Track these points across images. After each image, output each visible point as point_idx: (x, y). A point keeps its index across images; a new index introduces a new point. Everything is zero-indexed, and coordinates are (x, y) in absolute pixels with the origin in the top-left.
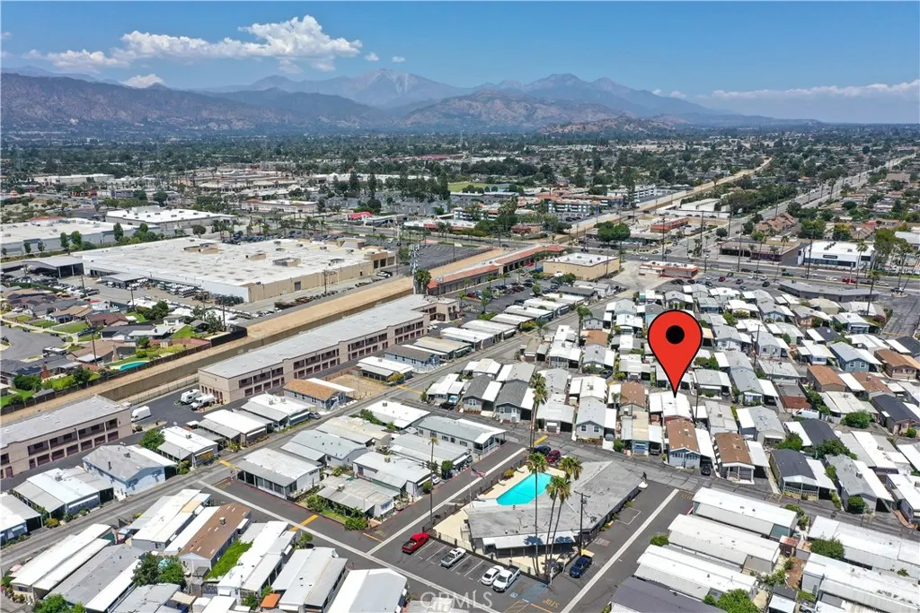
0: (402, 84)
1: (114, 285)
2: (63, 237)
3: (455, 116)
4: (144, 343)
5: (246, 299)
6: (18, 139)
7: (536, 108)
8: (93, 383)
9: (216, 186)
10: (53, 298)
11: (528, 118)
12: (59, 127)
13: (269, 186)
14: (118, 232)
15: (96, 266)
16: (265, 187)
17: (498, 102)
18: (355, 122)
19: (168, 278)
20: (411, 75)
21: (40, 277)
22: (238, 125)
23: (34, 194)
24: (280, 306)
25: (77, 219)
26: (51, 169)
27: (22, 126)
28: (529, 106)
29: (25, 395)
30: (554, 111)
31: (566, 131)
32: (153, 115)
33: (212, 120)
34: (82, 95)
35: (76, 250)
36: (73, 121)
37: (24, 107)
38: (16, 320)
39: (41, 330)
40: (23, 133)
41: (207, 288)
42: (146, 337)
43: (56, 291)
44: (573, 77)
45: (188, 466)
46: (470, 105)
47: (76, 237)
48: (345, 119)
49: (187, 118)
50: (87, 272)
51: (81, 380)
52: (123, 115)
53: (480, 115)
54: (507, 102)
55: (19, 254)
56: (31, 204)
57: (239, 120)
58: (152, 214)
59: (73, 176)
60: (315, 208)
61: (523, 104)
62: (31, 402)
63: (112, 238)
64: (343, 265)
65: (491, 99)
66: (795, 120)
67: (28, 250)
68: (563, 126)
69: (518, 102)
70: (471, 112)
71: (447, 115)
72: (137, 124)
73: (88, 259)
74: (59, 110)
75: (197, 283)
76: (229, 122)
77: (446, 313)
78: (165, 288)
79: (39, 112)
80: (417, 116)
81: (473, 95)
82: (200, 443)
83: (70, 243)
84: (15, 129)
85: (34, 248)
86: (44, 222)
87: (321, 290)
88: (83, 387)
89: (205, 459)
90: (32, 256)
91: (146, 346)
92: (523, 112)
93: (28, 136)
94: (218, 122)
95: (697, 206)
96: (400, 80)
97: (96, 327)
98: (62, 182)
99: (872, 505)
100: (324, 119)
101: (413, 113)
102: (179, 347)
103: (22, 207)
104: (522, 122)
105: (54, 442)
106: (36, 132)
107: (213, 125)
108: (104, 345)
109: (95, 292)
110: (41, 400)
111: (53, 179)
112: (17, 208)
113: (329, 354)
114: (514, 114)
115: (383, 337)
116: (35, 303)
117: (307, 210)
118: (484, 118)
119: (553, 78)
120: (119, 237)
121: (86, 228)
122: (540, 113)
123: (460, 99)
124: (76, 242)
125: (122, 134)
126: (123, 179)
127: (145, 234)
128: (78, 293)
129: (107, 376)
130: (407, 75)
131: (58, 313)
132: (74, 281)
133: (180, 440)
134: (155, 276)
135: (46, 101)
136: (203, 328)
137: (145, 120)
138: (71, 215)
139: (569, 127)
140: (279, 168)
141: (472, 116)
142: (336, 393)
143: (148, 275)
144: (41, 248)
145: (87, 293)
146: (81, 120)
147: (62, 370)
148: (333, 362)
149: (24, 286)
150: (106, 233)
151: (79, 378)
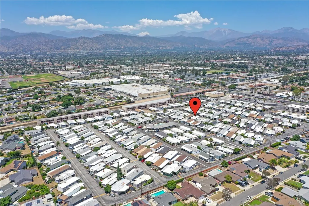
0: (225, 32)
1: (116, 92)
2: (110, 82)
3: (242, 44)
4: (117, 102)
5: (138, 97)
6: (108, 53)
7: (273, 41)
8: (107, 107)
9: (149, 70)
10: (105, 94)
11: (269, 45)
12: (118, 49)
13: (163, 70)
14: (121, 81)
15: (114, 89)
16: (162, 70)
17: (258, 39)
18: (206, 46)
19: (125, 92)
20: (229, 29)
21: (104, 90)
22: (168, 48)
23: (107, 71)
24: (143, 98)
25: (114, 78)
26: (113, 64)
27: (109, 49)
28: (271, 40)
29: (97, 108)
30: (281, 41)
31: (281, 49)
32: (144, 45)
33: (161, 46)
34: (125, 39)
35: (112, 85)
36: (122, 47)
37: (110, 43)
38: (98, 97)
39: (101, 99)
40: (109, 51)
41: (132, 94)
42: (117, 101)
43: (105, 93)
44: (292, 28)
45: (116, 118)
46: (248, 40)
47: (112, 82)
48: (203, 45)
49: (154, 46)
50: (112, 90)
51: (105, 107)
52: (136, 45)
53: (251, 43)
54: (262, 38)
55: (101, 85)
56: (106, 74)
57: (169, 46)
58: (130, 77)
59: (117, 66)
60: (168, 77)
61: (268, 39)
62: (98, 109)
63: (119, 83)
64: (161, 91)
65: (256, 37)
67: (103, 85)
68: (280, 48)
69: (266, 38)
70: (248, 42)
71: (238, 44)
72: (139, 48)
73: (113, 87)
74: (119, 44)
75: (130, 93)
76: (166, 47)
77: (173, 101)
78: (125, 94)
79: (114, 44)
80: (228, 44)
81: (249, 36)
82: (118, 115)
83: (111, 83)
84: (107, 50)
85: (104, 84)
86: (107, 79)
87: (152, 96)
88: (105, 108)
89: (118, 117)
90: (103, 86)
91: (117, 103)
92: (268, 42)
93: (111, 52)
94: (163, 47)
96: (225, 31)
97: (111, 99)
98: (114, 67)
99: (207, 131)
100: (196, 45)
101: (227, 43)
102: (122, 103)
103: (104, 74)
104: (267, 46)
105: (99, 113)
106: (113, 51)
107: (161, 48)
108: (110, 102)
109: (112, 94)
110: (99, 109)
111: (112, 67)
112: (103, 75)
113: (145, 106)
114: (264, 43)
115: (157, 104)
116: (102, 95)
117: (166, 77)
118: (253, 44)
119: (284, 29)
120: (121, 83)
121: (115, 80)
122: (274, 43)
123: (244, 38)
124: (112, 83)
125: (135, 51)
126: (128, 67)
127: (126, 82)
128: (109, 93)
129: (109, 107)
130: (227, 30)
131: (105, 97)
132: (109, 91)
133: (115, 115)
134: (123, 91)
135: (116, 41)
136: (128, 101)
137: (142, 47)
138: (113, 77)
139: (282, 48)
140: (170, 64)
141: (248, 44)
142: (141, 111)
143: (122, 91)
144: (105, 84)
145: (111, 94)
146: (125, 47)
147: (103, 105)
148: (145, 108)
149: (101, 92)
150: (118, 82)
151: (105, 106)
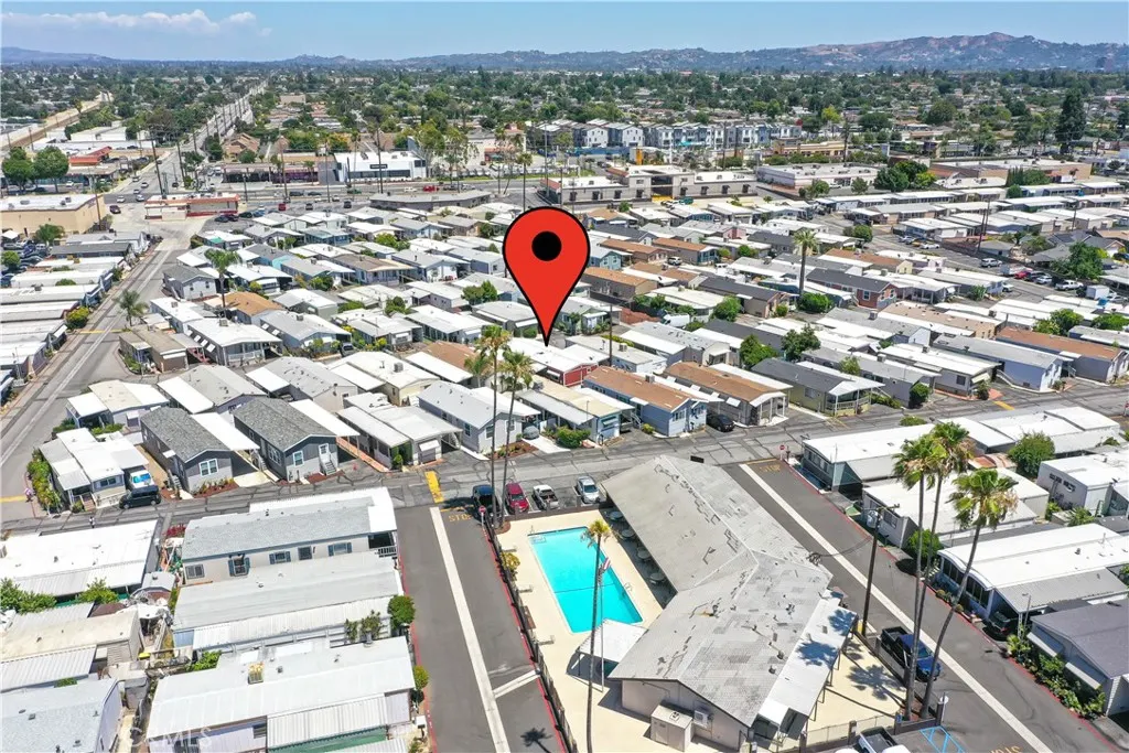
66: (70, 55)
95: (98, 135)
